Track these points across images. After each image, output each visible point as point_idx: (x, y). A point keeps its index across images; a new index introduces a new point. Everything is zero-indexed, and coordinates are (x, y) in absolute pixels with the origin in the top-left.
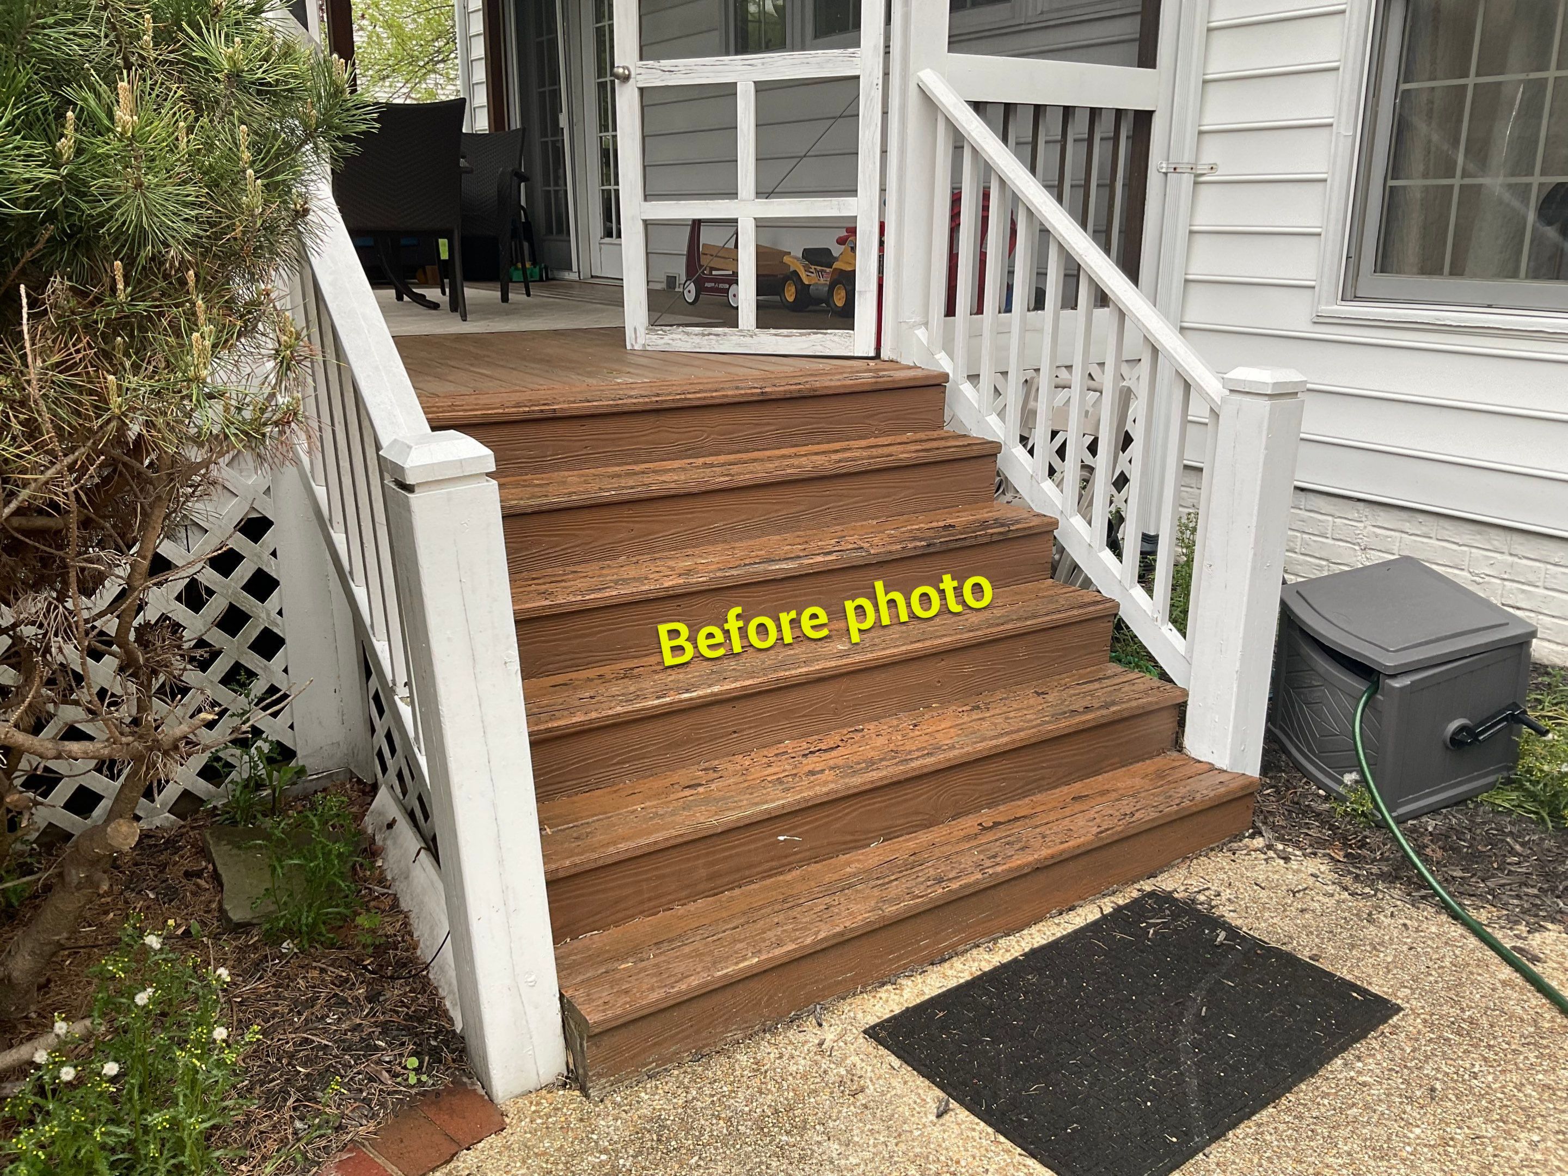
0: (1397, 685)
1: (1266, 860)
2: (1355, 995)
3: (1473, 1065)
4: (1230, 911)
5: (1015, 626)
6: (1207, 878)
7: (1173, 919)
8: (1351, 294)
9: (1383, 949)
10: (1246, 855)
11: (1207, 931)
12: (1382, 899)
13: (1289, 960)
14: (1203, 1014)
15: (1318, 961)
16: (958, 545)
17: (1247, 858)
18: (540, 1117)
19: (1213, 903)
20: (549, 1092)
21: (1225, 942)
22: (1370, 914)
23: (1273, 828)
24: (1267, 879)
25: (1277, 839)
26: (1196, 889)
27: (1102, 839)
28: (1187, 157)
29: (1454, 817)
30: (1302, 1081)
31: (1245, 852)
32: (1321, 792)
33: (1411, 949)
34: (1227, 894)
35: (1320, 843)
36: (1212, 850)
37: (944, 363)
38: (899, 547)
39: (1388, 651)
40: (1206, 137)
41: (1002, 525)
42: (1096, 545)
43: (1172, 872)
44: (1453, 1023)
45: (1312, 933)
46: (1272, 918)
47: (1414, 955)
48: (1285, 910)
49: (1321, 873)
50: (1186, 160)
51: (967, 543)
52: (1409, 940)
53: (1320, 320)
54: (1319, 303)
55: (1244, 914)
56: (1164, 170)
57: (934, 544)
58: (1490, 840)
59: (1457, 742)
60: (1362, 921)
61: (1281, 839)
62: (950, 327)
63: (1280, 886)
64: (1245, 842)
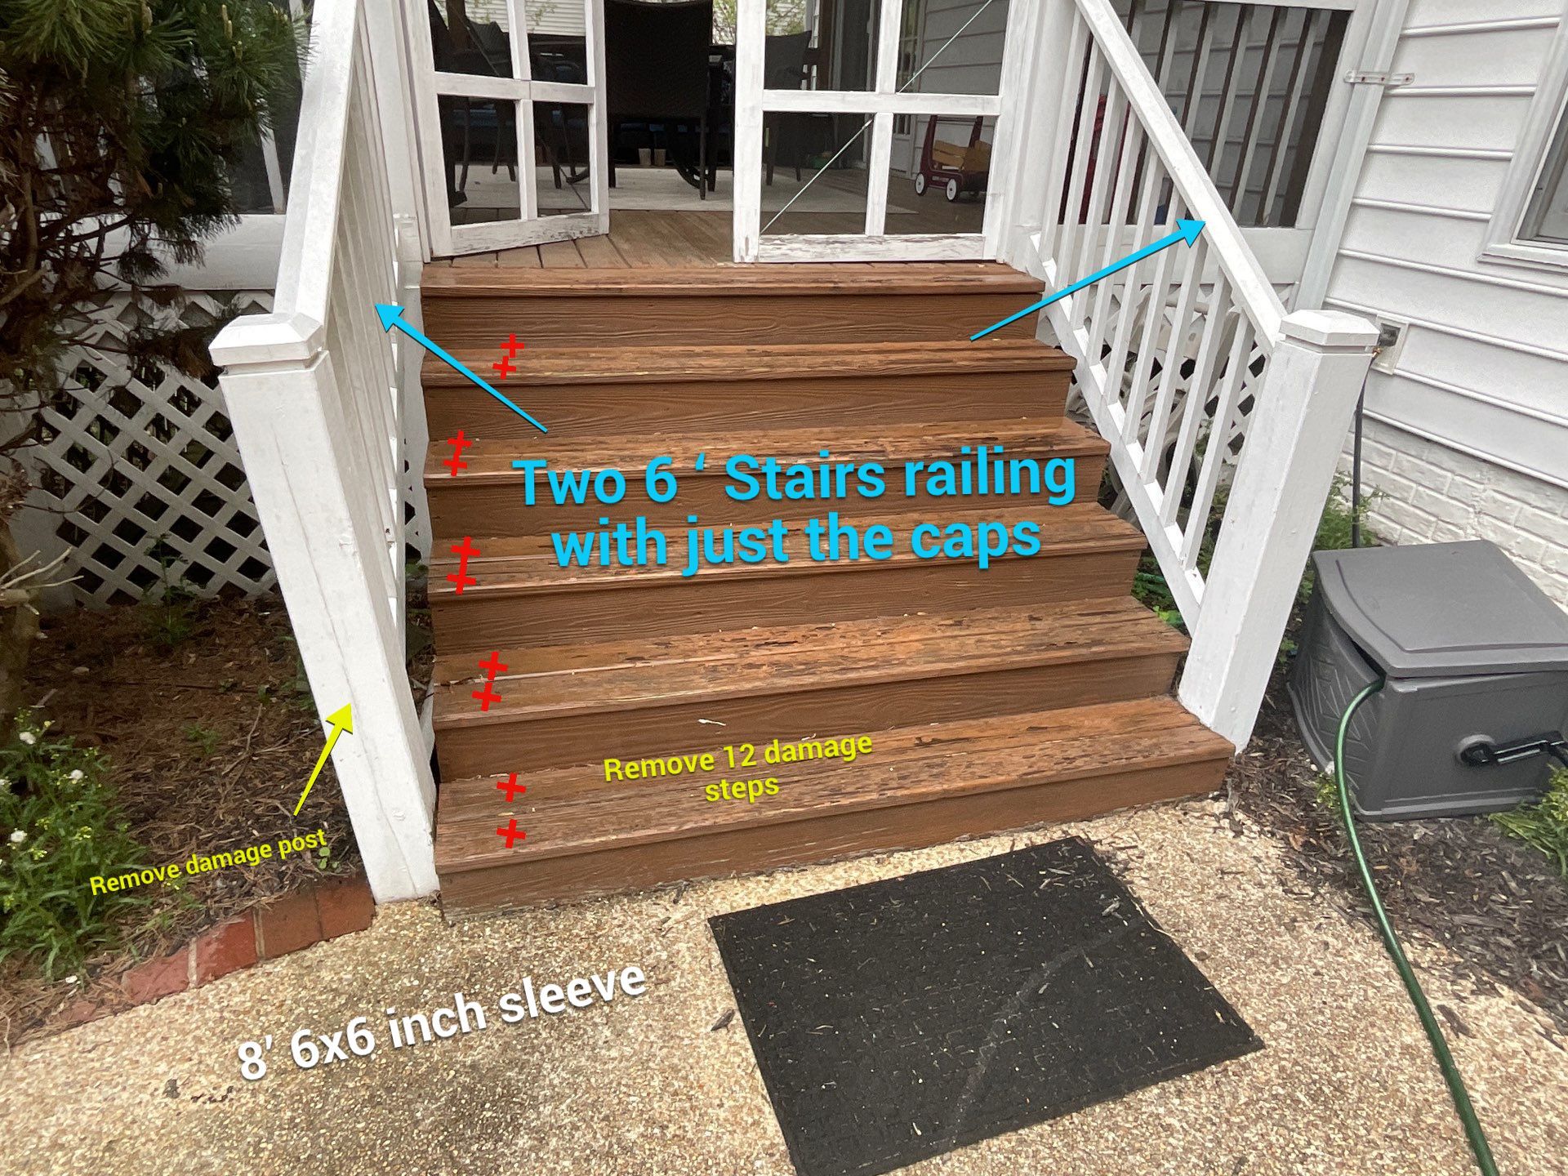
0: (1401, 690)
1: (1215, 828)
2: (1218, 1015)
3: (1309, 1144)
4: (1144, 879)
6: (1142, 834)
7: (1077, 874)
8: (1532, 232)
9: (1284, 966)
10: (1198, 818)
11: (1102, 896)
12: (1318, 906)
13: (1171, 952)
14: (1041, 992)
15: (1203, 960)
17: (1196, 822)
18: (396, 928)
19: (1131, 865)
20: (420, 905)
21: (1117, 915)
22: (1294, 920)
24: (1203, 851)
25: (1240, 807)
26: (1122, 845)
28: (1380, 65)
29: (1452, 830)
30: (1099, 1101)
31: (1197, 815)
32: (1314, 767)
33: (1317, 974)
34: (1151, 858)
35: (1285, 823)
36: (1165, 804)
37: (1051, 273)
39: (1403, 649)
40: (1410, 41)
41: (1046, 445)
42: (1144, 477)
43: (1109, 820)
44: (1314, 1082)
45: (1215, 926)
46: (1183, 897)
47: (1316, 983)
48: (1202, 892)
49: (1268, 857)
50: (1377, 70)
52: (1321, 963)
53: (1487, 260)
54: (1489, 240)
55: (1156, 886)
56: (1352, 81)
59: (1473, 759)
60: (1280, 925)
61: (1246, 809)
62: (1059, 235)
63: (1215, 862)
64: (1204, 803)
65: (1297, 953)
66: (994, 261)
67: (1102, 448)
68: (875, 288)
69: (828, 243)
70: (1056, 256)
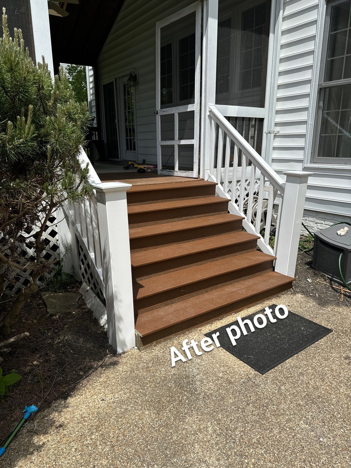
8: (312, 162)
20: (131, 350)
37: (215, 180)
40: (277, 124)
50: (272, 130)
53: (305, 168)
54: (304, 164)
56: (267, 133)
65: (325, 312)
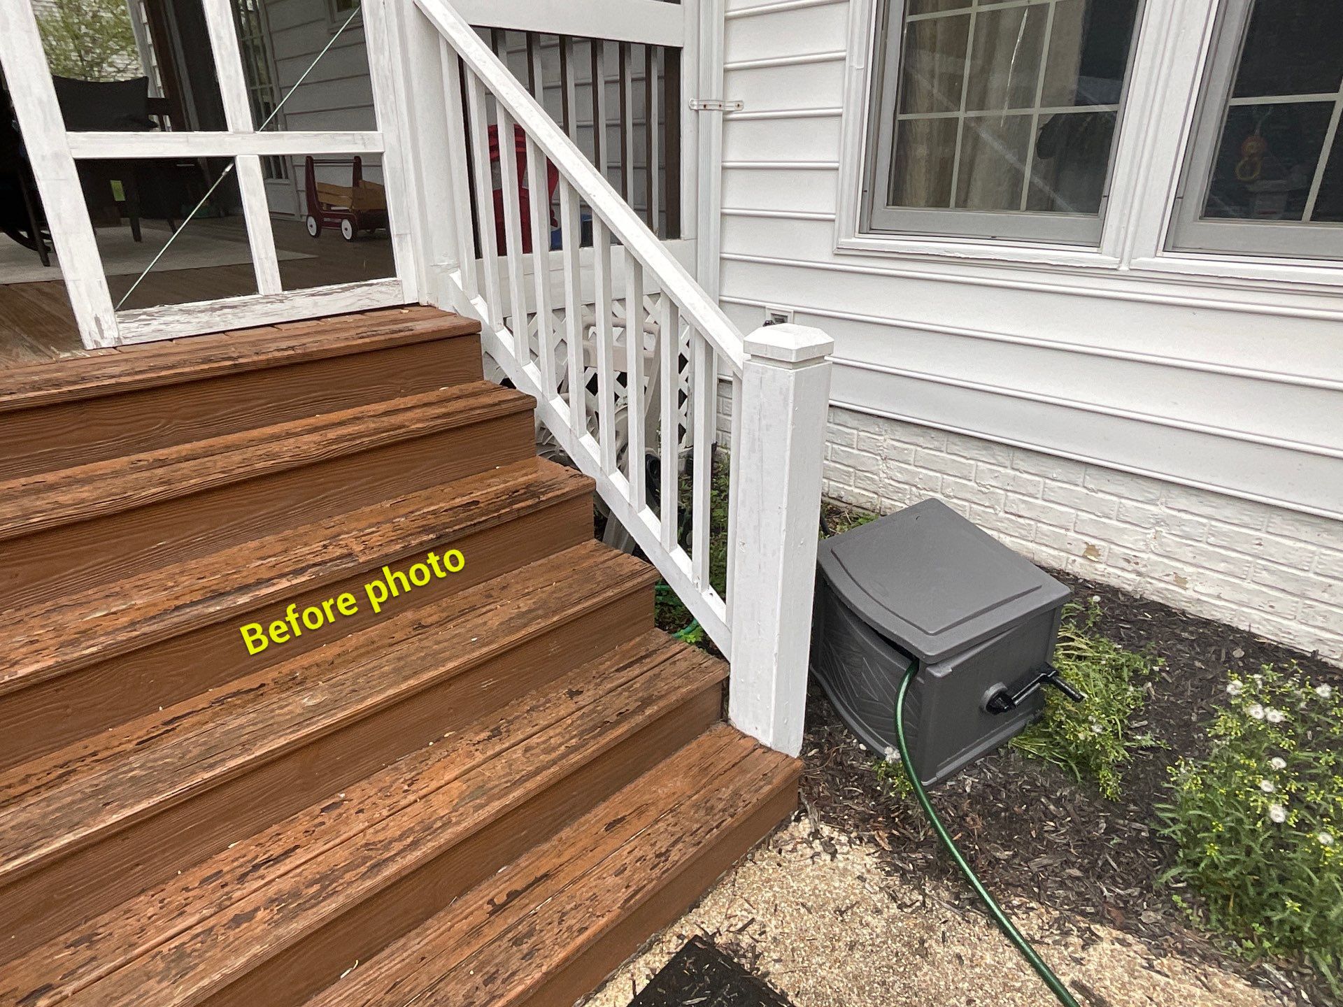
0: (939, 675)
1: (812, 857)
4: (777, 961)
5: (539, 626)
6: (752, 900)
7: (713, 994)
8: (867, 227)
10: (792, 851)
12: (932, 910)
16: (478, 528)
17: (793, 856)
19: (758, 949)
23: (820, 803)
24: (814, 893)
25: (821, 819)
27: (631, 906)
28: (716, 94)
29: (989, 770)
31: (790, 847)
32: (862, 747)
34: (772, 928)
35: (864, 820)
36: (758, 847)
37: (481, 310)
38: (398, 547)
39: (927, 633)
40: (732, 74)
41: (534, 495)
42: (635, 505)
43: (715, 894)
49: (868, 871)
50: (714, 97)
51: (488, 525)
52: (966, 985)
53: (840, 252)
54: (839, 237)
55: (790, 966)
56: (695, 108)
57: (447, 534)
58: (1024, 797)
59: (993, 708)
60: (914, 956)
61: (828, 820)
62: (480, 272)
63: (828, 903)
64: (790, 829)
65: (942, 984)
66: (417, 304)
67: (588, 485)
68: (288, 357)
69: (213, 310)
70: (482, 292)
